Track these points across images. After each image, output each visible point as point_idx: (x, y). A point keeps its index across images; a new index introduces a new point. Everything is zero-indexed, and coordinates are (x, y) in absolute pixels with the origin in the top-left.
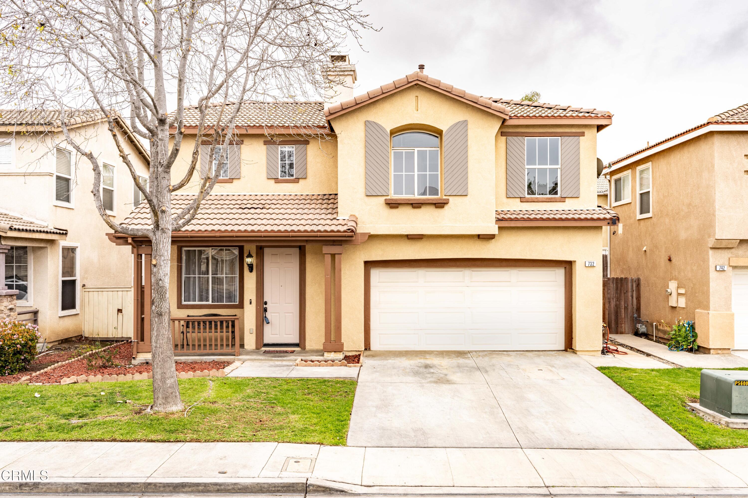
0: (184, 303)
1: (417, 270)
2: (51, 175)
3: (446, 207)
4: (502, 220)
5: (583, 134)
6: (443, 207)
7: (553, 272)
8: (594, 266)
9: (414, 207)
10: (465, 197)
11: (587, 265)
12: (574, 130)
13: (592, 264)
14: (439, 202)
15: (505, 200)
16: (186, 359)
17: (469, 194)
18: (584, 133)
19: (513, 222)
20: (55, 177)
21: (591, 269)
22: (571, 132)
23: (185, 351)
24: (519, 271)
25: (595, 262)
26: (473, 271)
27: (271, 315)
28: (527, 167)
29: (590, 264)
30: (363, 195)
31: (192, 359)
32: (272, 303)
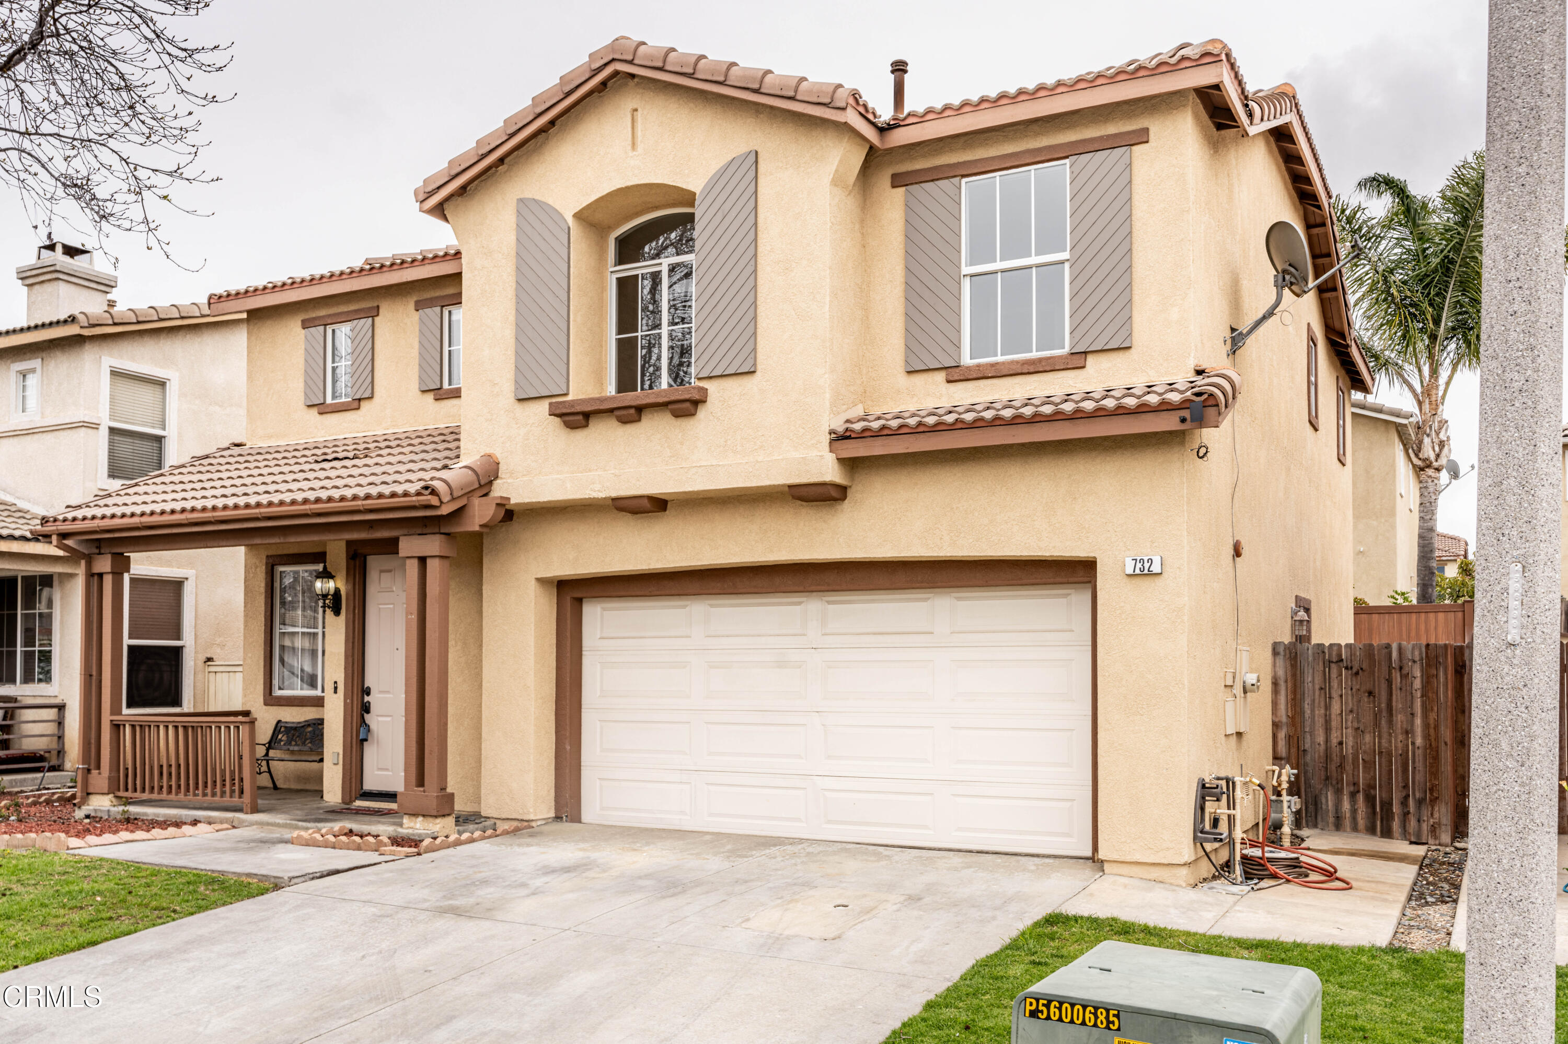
0: (278, 693)
1: (689, 603)
2: (94, 426)
3: (702, 412)
4: (849, 438)
5: (1141, 137)
6: (691, 414)
7: (1063, 601)
8: (1151, 574)
9: (624, 421)
10: (745, 380)
11: (1129, 570)
12: (1111, 129)
13: (1147, 565)
14: (673, 398)
15: (903, 381)
16: (155, 815)
17: (759, 367)
18: (1146, 131)
19: (879, 441)
20: (104, 433)
21: (1145, 583)
22: (1101, 138)
23: (172, 797)
24: (958, 599)
25: (1157, 560)
26: (829, 602)
27: (378, 721)
28: (966, 270)
29: (1139, 565)
30: (512, 399)
31: (165, 815)
32: (381, 692)
